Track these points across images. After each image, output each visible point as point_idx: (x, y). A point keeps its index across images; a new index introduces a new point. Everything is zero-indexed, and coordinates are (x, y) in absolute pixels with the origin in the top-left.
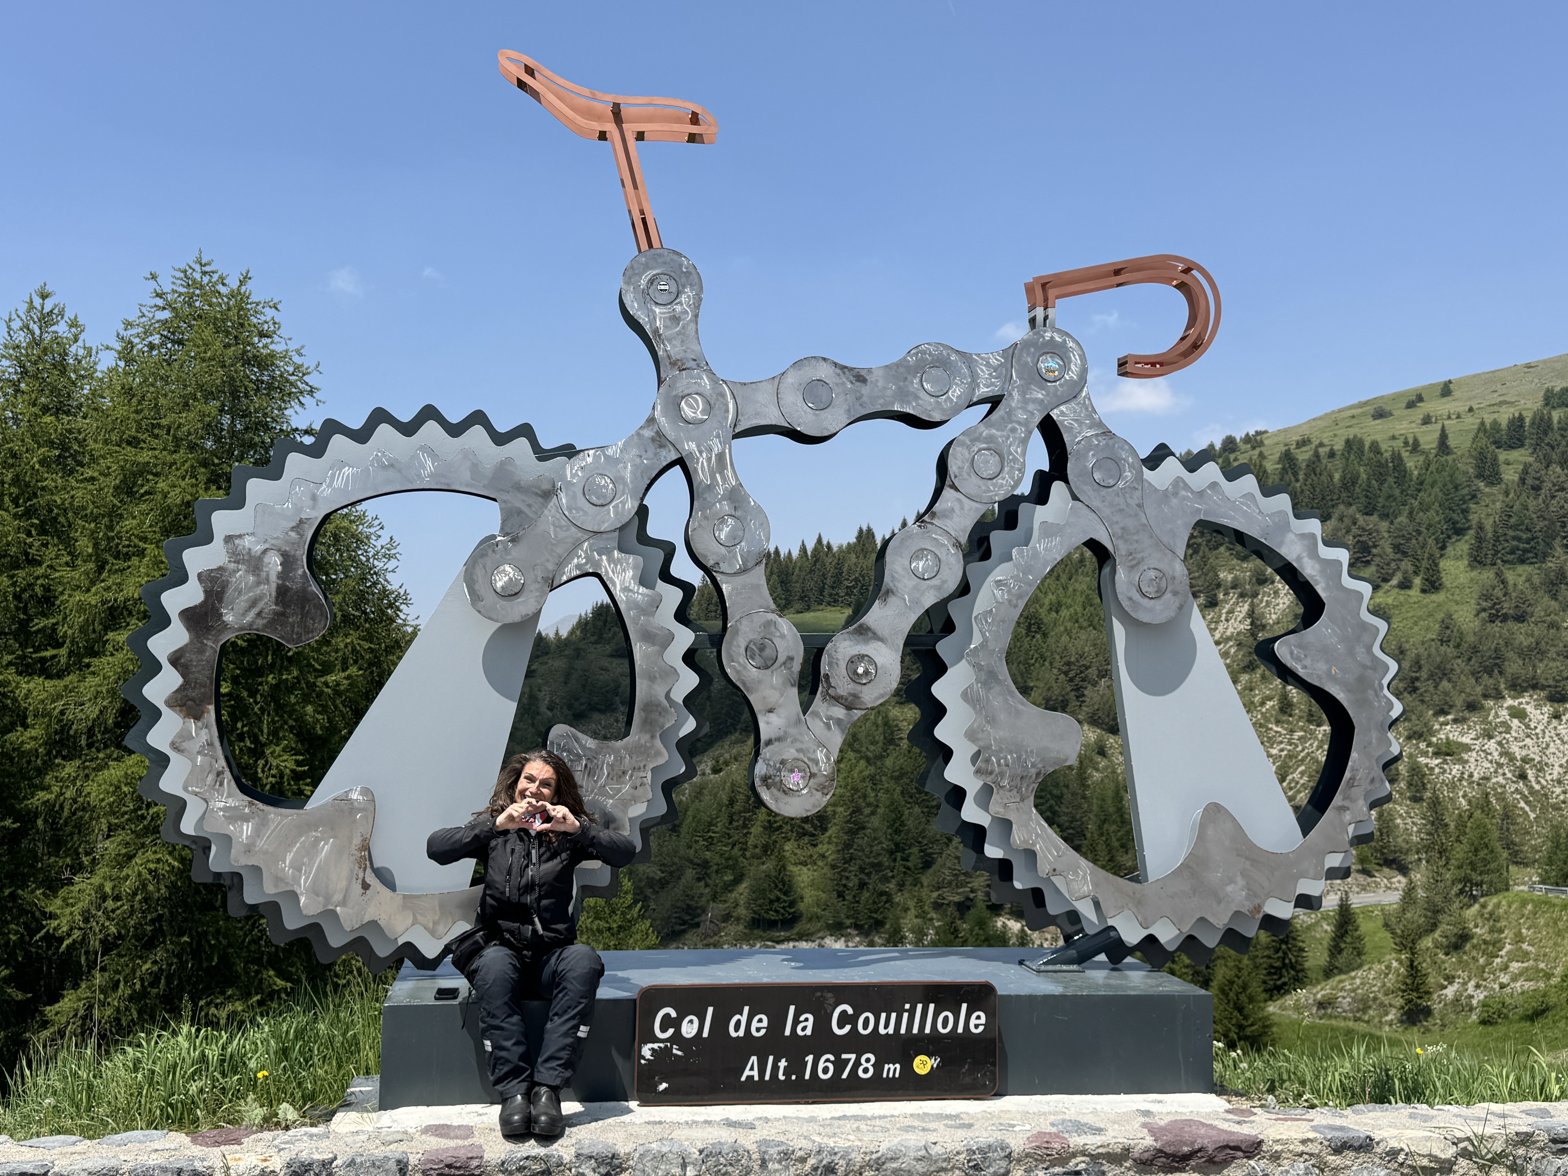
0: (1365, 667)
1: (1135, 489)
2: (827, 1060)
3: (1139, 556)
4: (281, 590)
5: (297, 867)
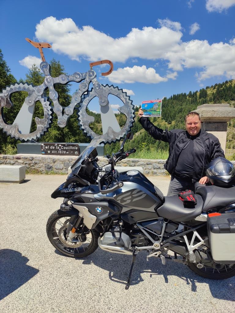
0: (129, 111)
1: (101, 90)
2: (61, 151)
3: (102, 98)
4: (6, 102)
5: (11, 131)
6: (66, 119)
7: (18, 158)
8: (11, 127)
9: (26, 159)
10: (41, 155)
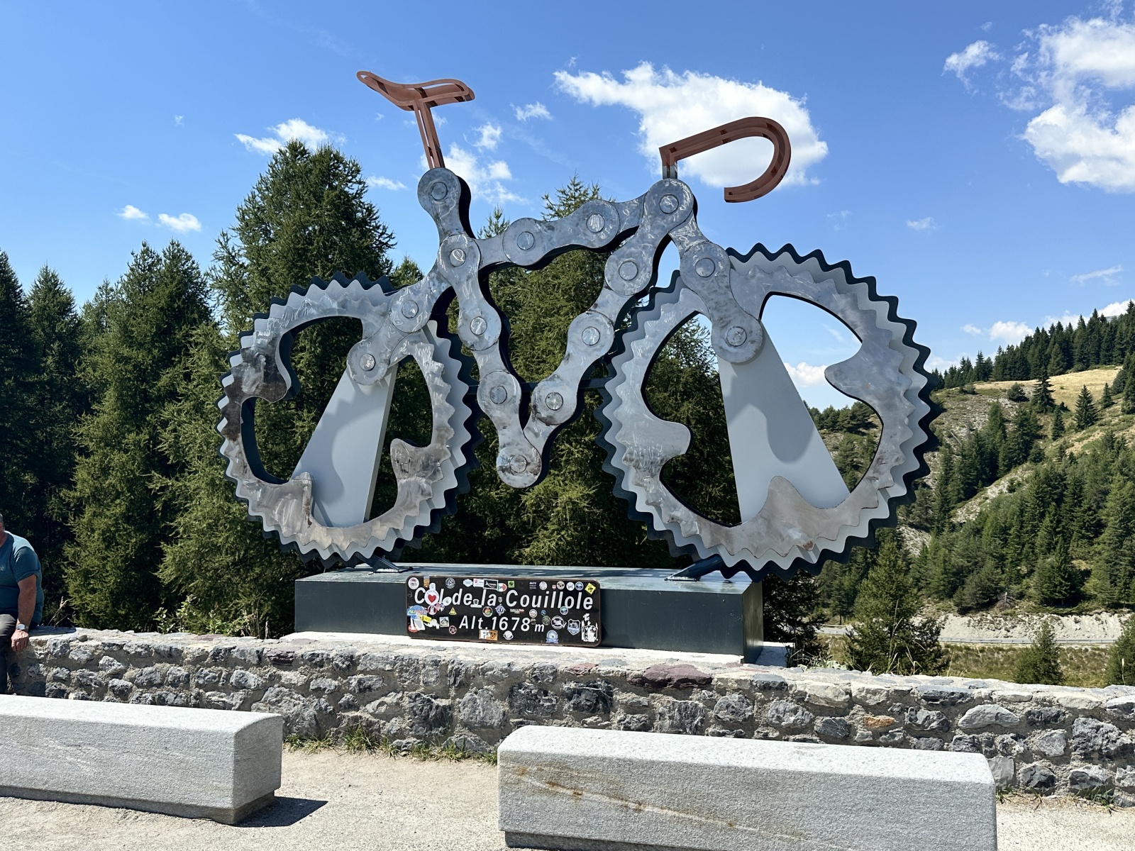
1: (725, 276)
2: (504, 620)
3: (728, 320)
4: (266, 374)
5: (280, 513)
6: (541, 444)
7: (284, 661)
8: (282, 494)
9: (321, 664)
10: (406, 639)
